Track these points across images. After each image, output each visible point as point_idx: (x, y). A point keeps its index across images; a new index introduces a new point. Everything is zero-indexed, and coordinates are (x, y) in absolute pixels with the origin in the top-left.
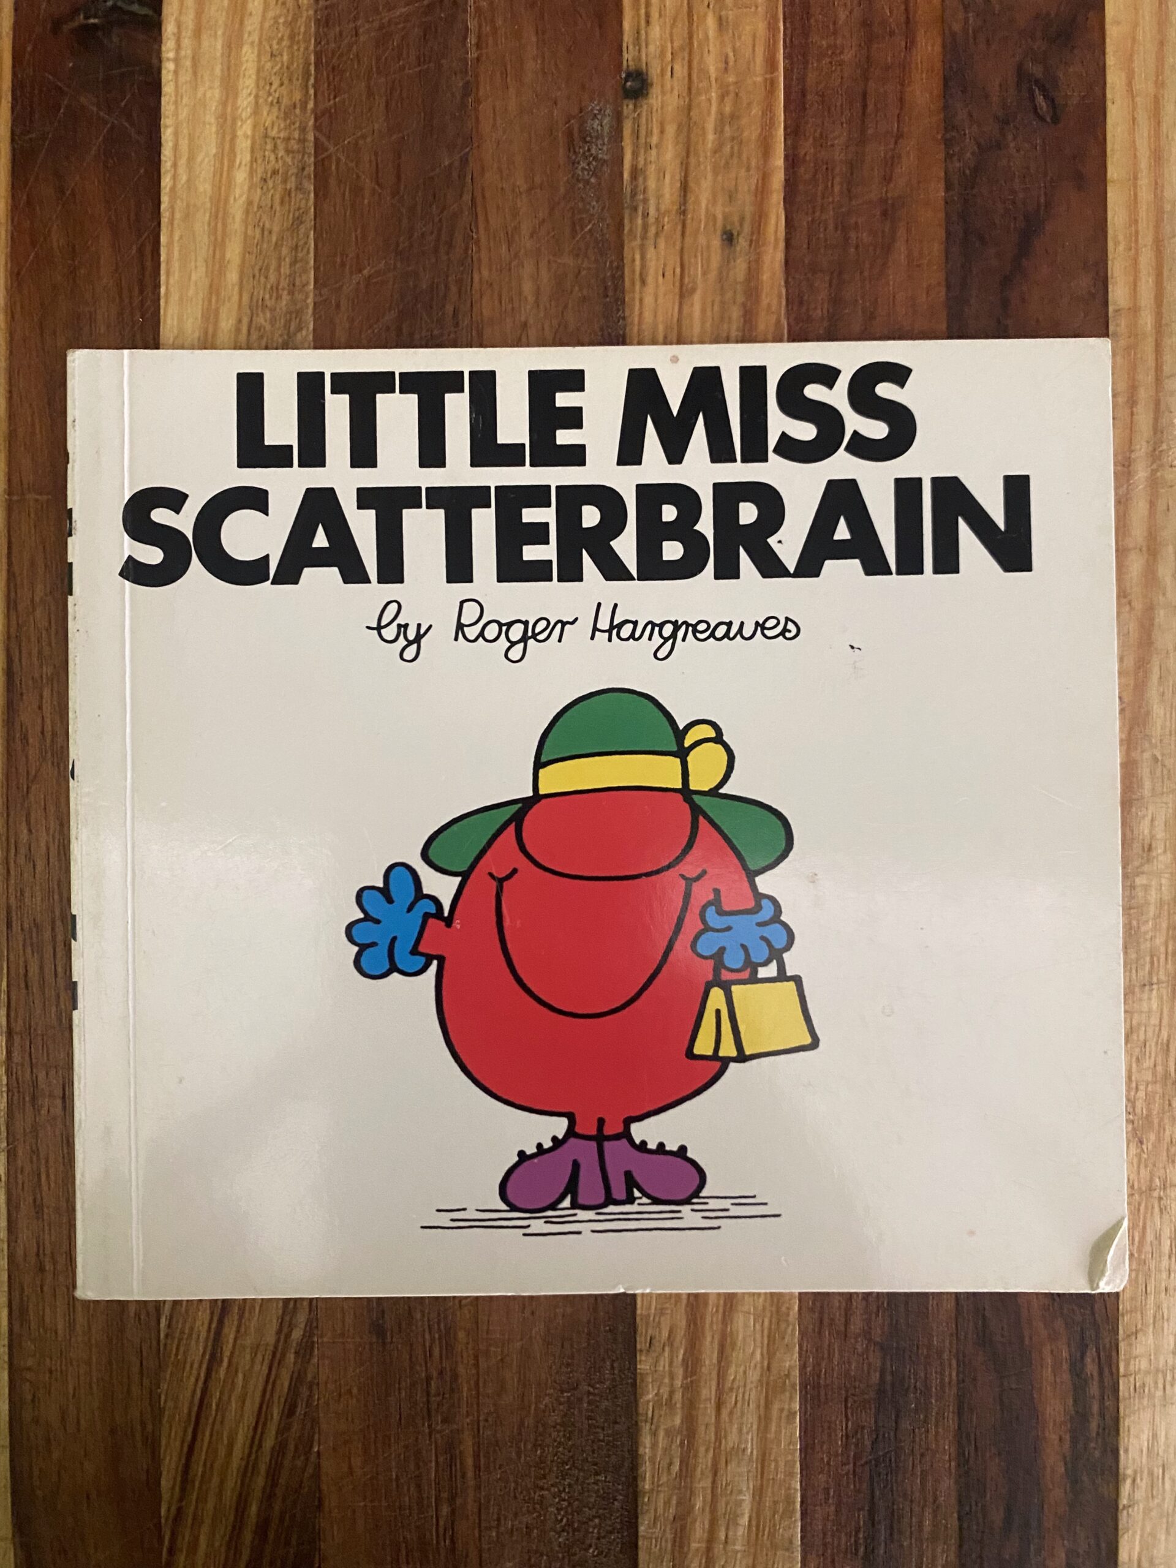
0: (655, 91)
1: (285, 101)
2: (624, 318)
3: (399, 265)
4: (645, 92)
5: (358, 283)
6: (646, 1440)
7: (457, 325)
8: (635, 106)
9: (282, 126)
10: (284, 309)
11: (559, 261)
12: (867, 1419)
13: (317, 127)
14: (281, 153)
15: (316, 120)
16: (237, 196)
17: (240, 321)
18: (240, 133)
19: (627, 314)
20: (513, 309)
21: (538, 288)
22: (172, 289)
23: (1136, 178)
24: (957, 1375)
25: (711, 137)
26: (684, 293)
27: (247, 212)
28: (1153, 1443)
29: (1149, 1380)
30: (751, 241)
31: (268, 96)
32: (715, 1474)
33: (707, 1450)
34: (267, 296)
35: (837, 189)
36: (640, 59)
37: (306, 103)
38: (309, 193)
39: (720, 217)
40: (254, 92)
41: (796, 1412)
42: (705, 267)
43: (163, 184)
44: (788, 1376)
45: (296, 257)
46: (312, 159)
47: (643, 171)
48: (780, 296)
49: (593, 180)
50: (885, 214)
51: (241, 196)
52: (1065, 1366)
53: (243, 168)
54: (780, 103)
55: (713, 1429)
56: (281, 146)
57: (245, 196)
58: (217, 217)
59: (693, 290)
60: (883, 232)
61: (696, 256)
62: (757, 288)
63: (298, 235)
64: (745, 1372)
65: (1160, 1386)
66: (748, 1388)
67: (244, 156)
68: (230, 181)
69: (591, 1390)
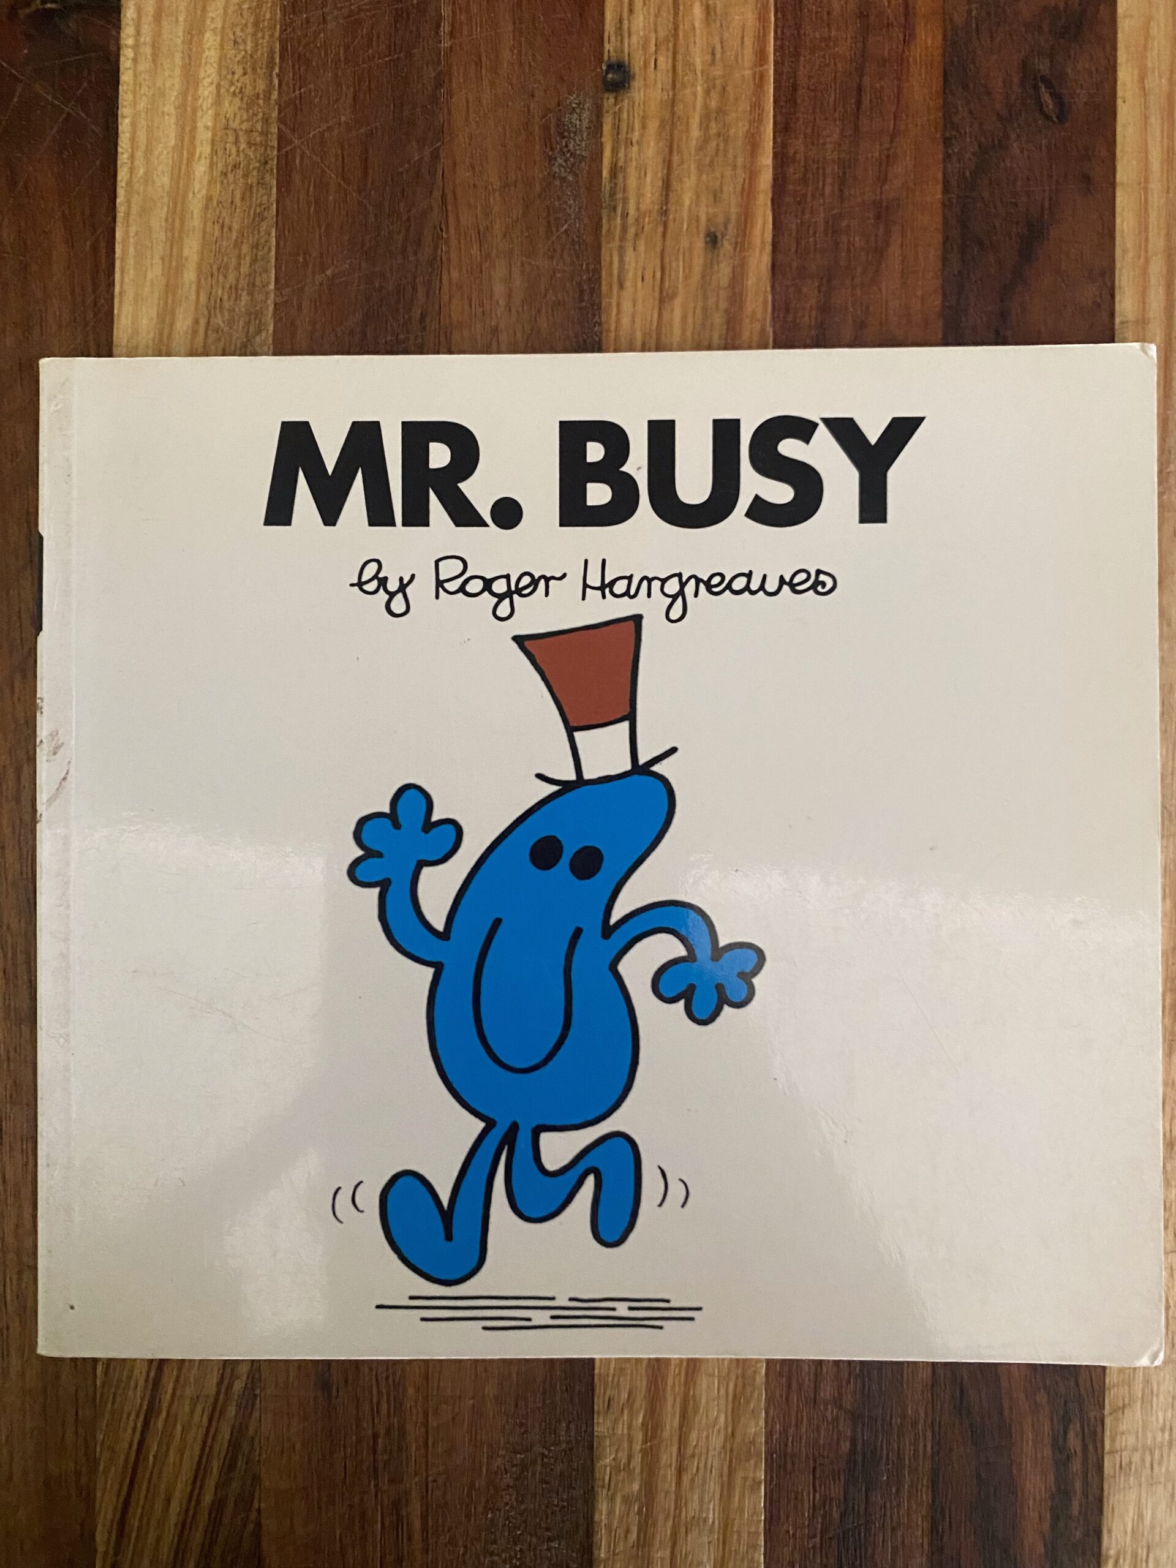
0: (637, 84)
1: (248, 91)
2: (600, 324)
3: (364, 264)
4: (627, 85)
5: (321, 284)
6: (603, 1506)
7: (424, 329)
8: (616, 98)
9: (245, 117)
10: (243, 310)
11: (533, 263)
12: (836, 1490)
13: (281, 120)
14: (243, 146)
15: (280, 112)
16: (196, 191)
17: (197, 322)
18: (200, 124)
19: (604, 319)
20: (483, 313)
21: (511, 291)
22: (126, 287)
23: (1147, 180)
24: (932, 1448)
25: (696, 132)
26: (664, 299)
27: (206, 208)
28: (1138, 1524)
29: (1136, 1458)
30: (736, 243)
31: (230, 86)
32: (674, 1544)
33: (666, 1518)
34: (226, 297)
35: (828, 189)
36: (622, 51)
37: (270, 94)
38: (271, 188)
39: (703, 219)
40: (215, 81)
41: (760, 1482)
42: (687, 271)
43: (119, 178)
44: (753, 1442)
45: (256, 255)
46: (275, 152)
47: (624, 169)
48: (765, 303)
49: (570, 178)
50: (878, 217)
51: (199, 191)
52: (1047, 1440)
53: (203, 161)
54: (769, 99)
55: (673, 1497)
56: (243, 139)
57: (204, 192)
58: (174, 212)
59: (674, 295)
60: (876, 235)
61: (677, 260)
62: (741, 295)
63: (259, 232)
64: (707, 1438)
65: (1148, 1464)
66: (710, 1455)
67: (204, 149)
68: (189, 174)
69: (546, 1452)
